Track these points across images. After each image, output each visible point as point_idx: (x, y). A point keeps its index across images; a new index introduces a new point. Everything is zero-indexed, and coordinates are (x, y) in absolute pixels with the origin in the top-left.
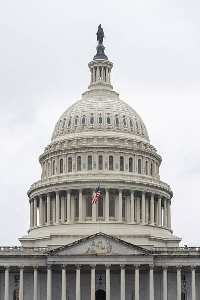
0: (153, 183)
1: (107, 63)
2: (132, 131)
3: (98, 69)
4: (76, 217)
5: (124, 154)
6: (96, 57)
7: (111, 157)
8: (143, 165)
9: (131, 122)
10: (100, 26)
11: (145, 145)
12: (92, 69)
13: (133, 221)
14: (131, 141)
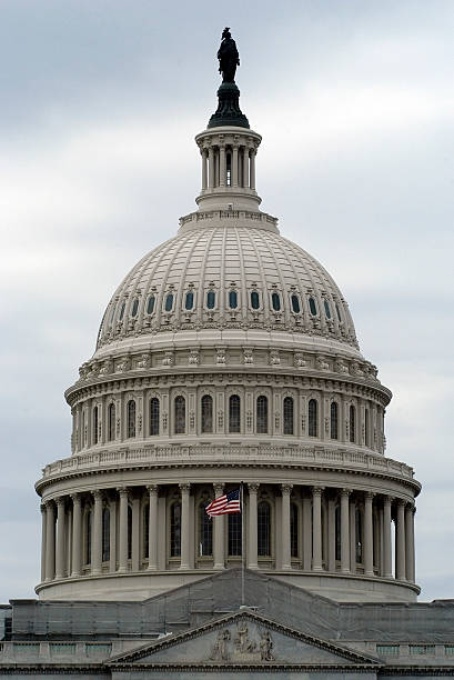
0: (372, 467)
1: (247, 137)
2: (315, 327)
3: (222, 154)
4: (173, 555)
5: (294, 391)
6: (216, 120)
7: (262, 400)
8: (344, 415)
9: (312, 301)
10: (226, 34)
11: (349, 362)
12: (205, 152)
13: (318, 568)
14: (313, 356)
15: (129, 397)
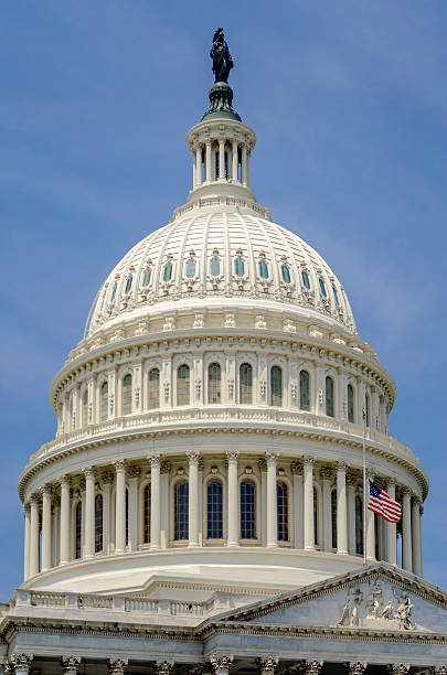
15: (151, 365)
